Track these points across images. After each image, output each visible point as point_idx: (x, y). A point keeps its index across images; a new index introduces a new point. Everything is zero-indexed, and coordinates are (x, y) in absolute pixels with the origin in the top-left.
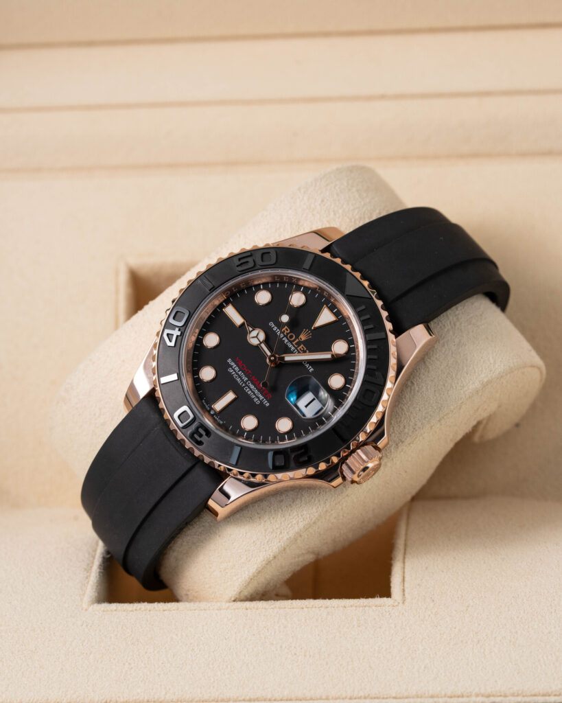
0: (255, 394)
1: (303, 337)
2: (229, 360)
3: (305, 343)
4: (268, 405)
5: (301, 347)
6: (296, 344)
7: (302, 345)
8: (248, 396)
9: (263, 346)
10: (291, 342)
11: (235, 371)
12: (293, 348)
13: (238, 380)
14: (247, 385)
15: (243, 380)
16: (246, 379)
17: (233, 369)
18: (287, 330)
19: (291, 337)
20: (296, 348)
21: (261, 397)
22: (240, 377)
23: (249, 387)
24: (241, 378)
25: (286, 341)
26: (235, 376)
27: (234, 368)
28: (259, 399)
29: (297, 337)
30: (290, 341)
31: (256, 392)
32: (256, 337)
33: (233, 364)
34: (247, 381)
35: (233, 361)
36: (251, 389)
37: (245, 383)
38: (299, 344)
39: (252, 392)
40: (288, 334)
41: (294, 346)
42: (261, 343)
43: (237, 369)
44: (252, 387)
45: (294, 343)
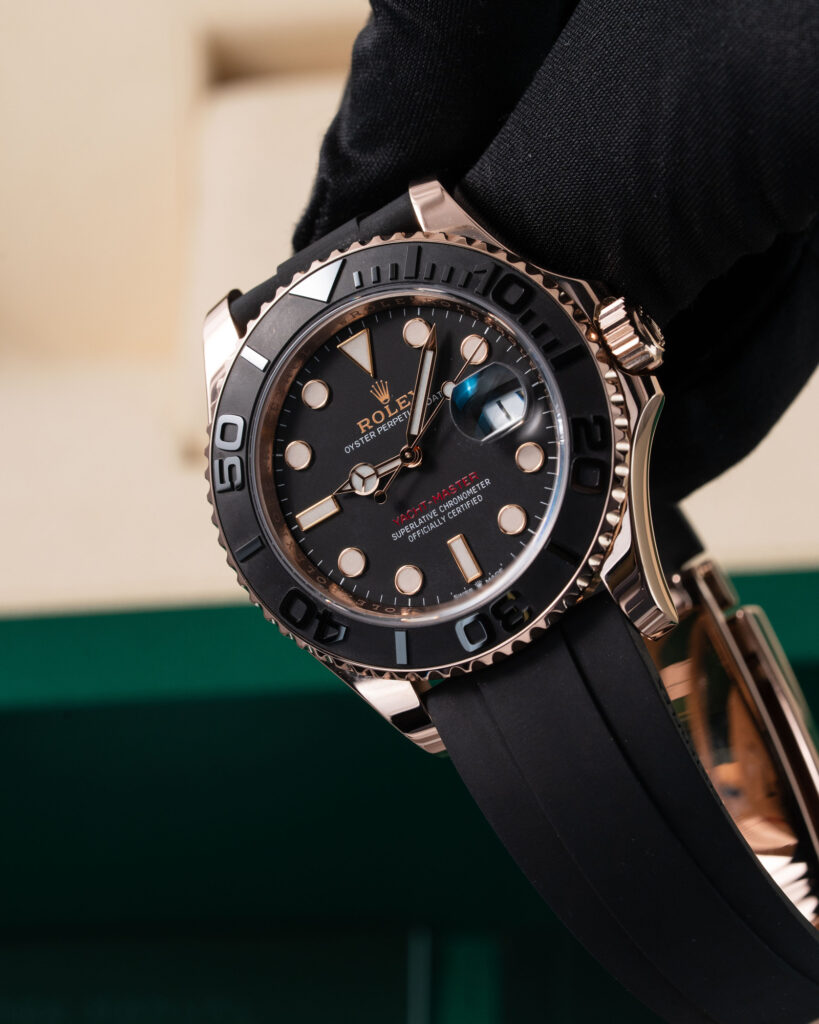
0: (464, 501)
1: (384, 397)
2: (395, 537)
3: (394, 394)
4: (488, 482)
5: (400, 404)
6: (392, 411)
7: (398, 400)
8: (465, 513)
9: (382, 471)
10: (388, 419)
11: (415, 530)
12: (399, 418)
13: (432, 526)
14: (445, 513)
15: (435, 519)
16: (434, 512)
17: (411, 533)
18: (363, 423)
19: (378, 417)
20: (400, 412)
21: (473, 490)
22: (427, 523)
23: (450, 510)
24: (431, 521)
25: (383, 427)
26: (423, 531)
27: (411, 531)
28: (475, 495)
29: (381, 407)
30: (385, 422)
31: (460, 498)
32: (364, 479)
33: (402, 532)
34: (438, 512)
35: (396, 530)
36: (454, 507)
37: (441, 515)
38: (393, 405)
39: (459, 505)
40: (372, 423)
41: (395, 416)
42: (376, 474)
43: (412, 526)
44: (450, 504)
45: (390, 415)
